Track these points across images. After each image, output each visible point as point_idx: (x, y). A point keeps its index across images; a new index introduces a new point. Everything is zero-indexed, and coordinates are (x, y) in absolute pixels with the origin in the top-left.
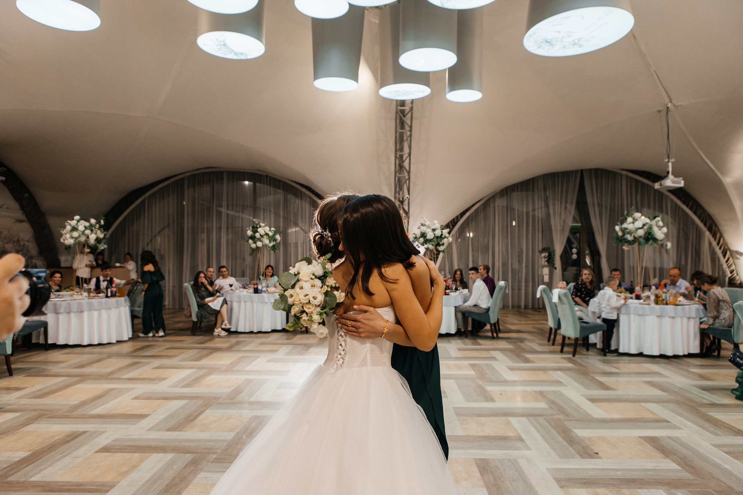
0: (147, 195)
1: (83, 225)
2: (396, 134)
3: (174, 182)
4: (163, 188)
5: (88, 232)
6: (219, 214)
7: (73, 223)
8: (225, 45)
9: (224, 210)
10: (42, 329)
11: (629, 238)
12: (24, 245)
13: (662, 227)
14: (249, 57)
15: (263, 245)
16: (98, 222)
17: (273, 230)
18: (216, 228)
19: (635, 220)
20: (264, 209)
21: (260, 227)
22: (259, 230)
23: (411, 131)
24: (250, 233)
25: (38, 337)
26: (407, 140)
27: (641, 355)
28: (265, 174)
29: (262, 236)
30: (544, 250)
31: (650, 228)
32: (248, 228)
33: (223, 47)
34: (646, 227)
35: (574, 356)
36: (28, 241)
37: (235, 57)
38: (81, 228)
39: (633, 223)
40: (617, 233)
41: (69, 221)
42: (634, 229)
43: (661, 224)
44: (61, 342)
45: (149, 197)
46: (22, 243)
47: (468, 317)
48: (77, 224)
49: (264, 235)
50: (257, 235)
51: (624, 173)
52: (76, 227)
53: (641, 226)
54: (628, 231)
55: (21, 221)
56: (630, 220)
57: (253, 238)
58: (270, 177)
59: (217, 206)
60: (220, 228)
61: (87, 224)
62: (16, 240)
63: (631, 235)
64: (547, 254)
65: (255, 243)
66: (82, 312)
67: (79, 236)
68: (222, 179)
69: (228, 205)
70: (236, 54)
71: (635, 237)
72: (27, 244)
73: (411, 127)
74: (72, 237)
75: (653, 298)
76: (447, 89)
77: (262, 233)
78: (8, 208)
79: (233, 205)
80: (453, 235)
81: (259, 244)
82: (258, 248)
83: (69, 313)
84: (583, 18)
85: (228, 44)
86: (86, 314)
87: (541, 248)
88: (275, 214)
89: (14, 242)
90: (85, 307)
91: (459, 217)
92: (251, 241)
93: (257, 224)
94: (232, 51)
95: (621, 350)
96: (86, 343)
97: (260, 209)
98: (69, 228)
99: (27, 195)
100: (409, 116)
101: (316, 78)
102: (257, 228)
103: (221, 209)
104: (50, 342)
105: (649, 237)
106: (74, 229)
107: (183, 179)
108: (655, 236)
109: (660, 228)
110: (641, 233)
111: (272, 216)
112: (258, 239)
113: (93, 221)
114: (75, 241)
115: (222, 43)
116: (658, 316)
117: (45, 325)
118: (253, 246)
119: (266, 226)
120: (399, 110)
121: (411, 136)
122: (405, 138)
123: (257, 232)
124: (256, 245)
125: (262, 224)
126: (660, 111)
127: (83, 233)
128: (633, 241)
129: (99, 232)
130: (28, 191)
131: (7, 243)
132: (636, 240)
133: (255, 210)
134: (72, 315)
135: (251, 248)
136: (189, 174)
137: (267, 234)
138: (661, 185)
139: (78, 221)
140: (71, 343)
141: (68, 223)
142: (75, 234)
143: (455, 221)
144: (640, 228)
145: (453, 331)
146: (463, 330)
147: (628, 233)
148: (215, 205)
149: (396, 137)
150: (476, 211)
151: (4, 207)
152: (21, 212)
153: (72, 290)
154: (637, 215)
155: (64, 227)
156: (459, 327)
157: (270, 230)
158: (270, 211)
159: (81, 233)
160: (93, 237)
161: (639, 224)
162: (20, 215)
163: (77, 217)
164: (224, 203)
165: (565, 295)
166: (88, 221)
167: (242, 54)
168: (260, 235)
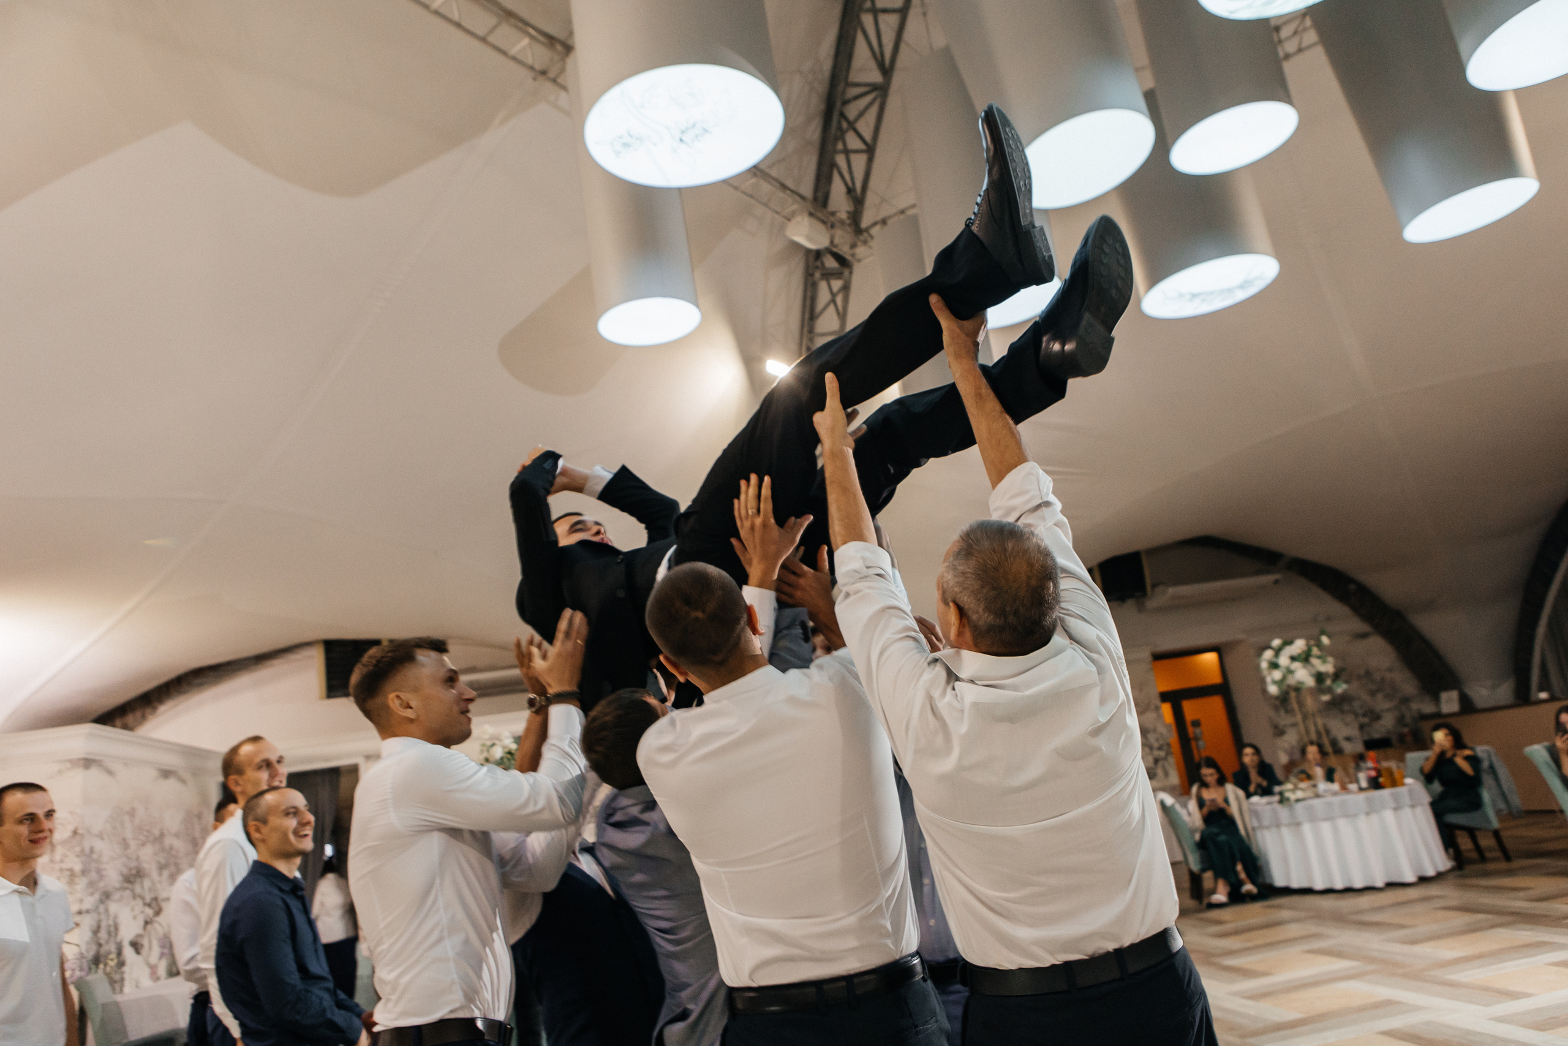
12: (1383, 680)
36: (1390, 670)
46: (1377, 676)
55: (1363, 636)
62: (1362, 672)
67: (1284, 677)
72: (1388, 675)
74: (1275, 681)
89: (1359, 677)
99: (1352, 586)
106: (1274, 665)
114: (1281, 687)
127: (1289, 669)
129: (1321, 662)
130: (1350, 580)
139: (1278, 649)
142: (1279, 675)
159: (1285, 671)
162: (1358, 625)
163: (1276, 643)
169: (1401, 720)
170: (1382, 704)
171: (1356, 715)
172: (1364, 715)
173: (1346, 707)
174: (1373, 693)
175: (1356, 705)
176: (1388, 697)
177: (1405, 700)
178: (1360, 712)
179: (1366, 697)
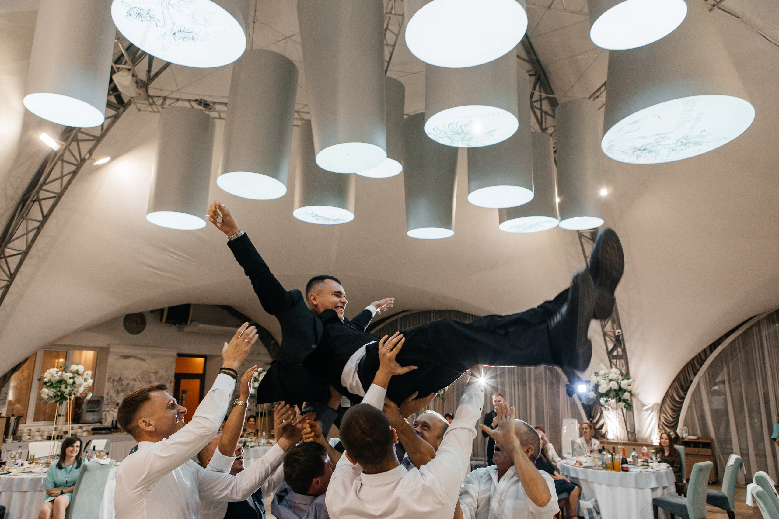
8: (316, 215)
33: (318, 217)
78: (258, 354)
84: (659, 117)
85: (318, 214)
99: (273, 342)
115: (314, 215)
143: (703, 357)
151: (256, 352)
152: (270, 356)
162: (268, 358)
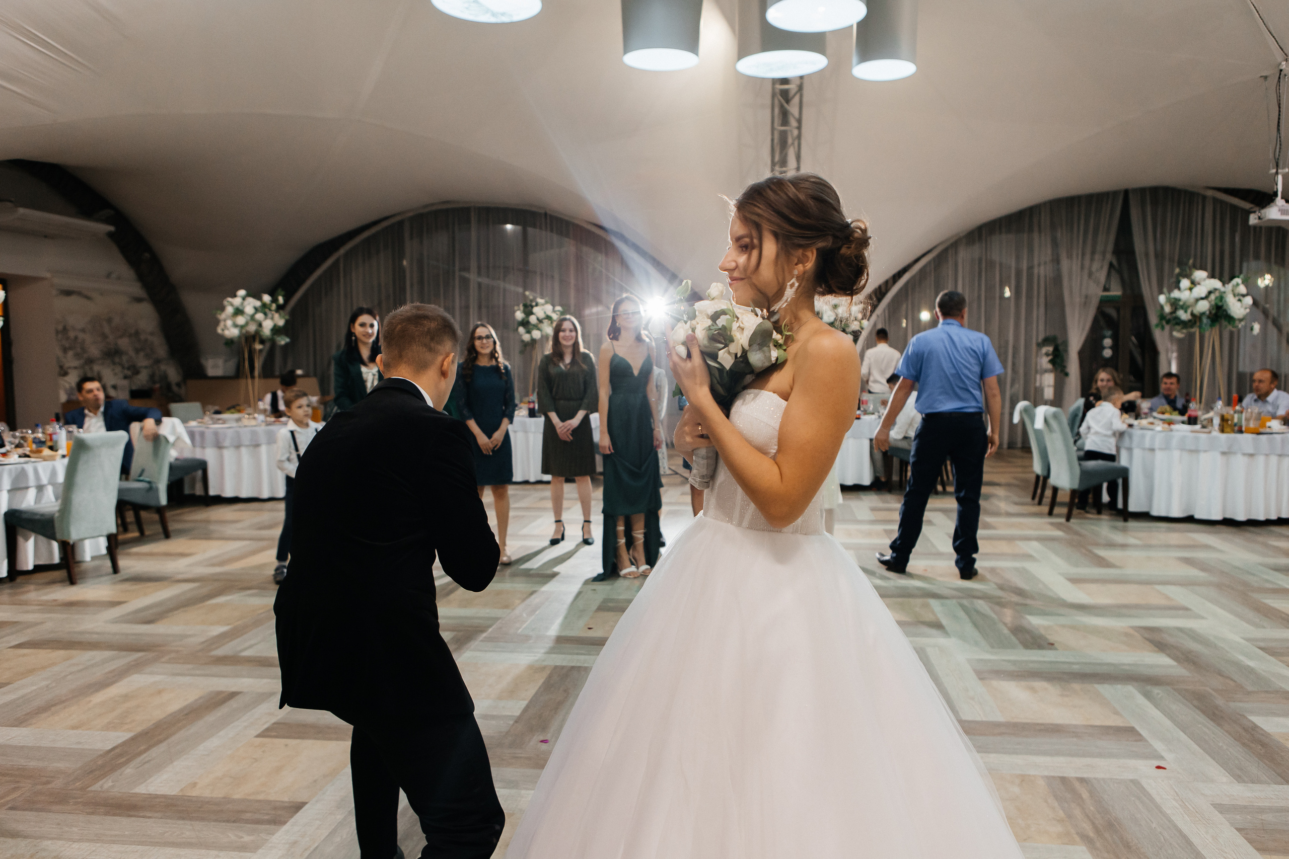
0: (342, 251)
1: (252, 305)
2: (773, 134)
3: (387, 228)
4: (368, 240)
5: (260, 316)
6: (465, 282)
7: (237, 301)
9: (473, 277)
10: (200, 473)
11: (1184, 316)
12: (146, 340)
13: (1244, 296)
14: (516, 18)
15: (542, 336)
16: (275, 300)
17: (559, 311)
18: (461, 308)
19: (1194, 283)
20: (542, 274)
21: (537, 305)
22: (535, 310)
23: (799, 128)
24: (519, 315)
25: (193, 486)
26: (793, 144)
27: (1190, 519)
28: (542, 211)
29: (540, 321)
30: (1046, 341)
31: (1221, 298)
32: (516, 308)
33: (473, 5)
34: (1213, 297)
35: (1068, 519)
36: (152, 334)
37: (493, 20)
38: (249, 310)
39: (1191, 289)
40: (1162, 307)
41: (230, 299)
42: (1192, 301)
43: (1242, 289)
44: (228, 493)
45: (346, 255)
46: (143, 337)
47: (892, 457)
48: (242, 304)
49: (545, 319)
50: (533, 319)
51: (1210, 193)
52: (241, 308)
53: (1203, 295)
54: (1181, 303)
55: (139, 300)
56: (1185, 283)
57: (525, 323)
58: (551, 216)
59: (460, 270)
60: (467, 307)
61: (258, 304)
62: (133, 331)
63: (1186, 312)
64: (1050, 349)
65: (529, 332)
66: (257, 446)
67: (247, 324)
68: (468, 222)
69: (479, 268)
70: (494, 15)
71: (1192, 314)
72: (150, 338)
73: (799, 121)
74: (235, 325)
75: (1217, 421)
76: (855, 59)
77: (541, 315)
78: (119, 278)
79: (488, 268)
80: (878, 316)
81: (536, 334)
82: (534, 341)
83: (238, 447)
86: (263, 449)
87: (1041, 337)
88: (562, 281)
89: (130, 336)
90: (263, 439)
91: (891, 282)
92: (521, 330)
93: (532, 301)
94: (487, 11)
95: (1155, 513)
96: (265, 495)
97: (535, 272)
98: (230, 310)
100: (796, 100)
101: (626, 50)
102: (532, 307)
103: (466, 275)
104: (212, 492)
105: (1219, 314)
106: (239, 312)
107: (401, 223)
108: (1229, 312)
109: (1240, 297)
110: (1203, 306)
111: (557, 285)
112: (534, 325)
113: (267, 298)
114: (241, 332)
116: (1224, 453)
117: (202, 466)
118: (526, 337)
119: (546, 303)
120: (777, 91)
121: (799, 137)
122: (790, 141)
123: (532, 313)
124: (531, 337)
125: (540, 301)
126: (1266, 78)
127: (252, 317)
128: (1190, 321)
129: (276, 316)
130: (148, 248)
131: (121, 337)
132: (1196, 319)
133: (526, 275)
134: (244, 450)
135: (523, 341)
136: (411, 214)
137: (548, 318)
138: (1259, 218)
139: (244, 299)
140: (244, 494)
141: (228, 302)
142: (241, 320)
143: (883, 289)
144: (1202, 299)
145: (867, 481)
146: (883, 479)
147: (1182, 307)
148: (457, 268)
149: (772, 140)
150: (922, 271)
151: (113, 275)
152: (139, 284)
153: (239, 411)
154: (1200, 275)
155: (223, 309)
156: (878, 475)
157: (554, 311)
158: (553, 277)
159: (249, 318)
160: (268, 325)
161: (1200, 291)
162: (137, 289)
163: (242, 292)
164: (473, 264)
165: (1055, 416)
166: (259, 298)
167: (503, 14)
168: (538, 319)
169: (152, 377)
170: (142, 362)
171: (123, 367)
172: (128, 369)
173: (117, 360)
174: (137, 351)
175: (125, 358)
176: (147, 356)
177: (158, 361)
178: (126, 365)
179: (132, 353)
